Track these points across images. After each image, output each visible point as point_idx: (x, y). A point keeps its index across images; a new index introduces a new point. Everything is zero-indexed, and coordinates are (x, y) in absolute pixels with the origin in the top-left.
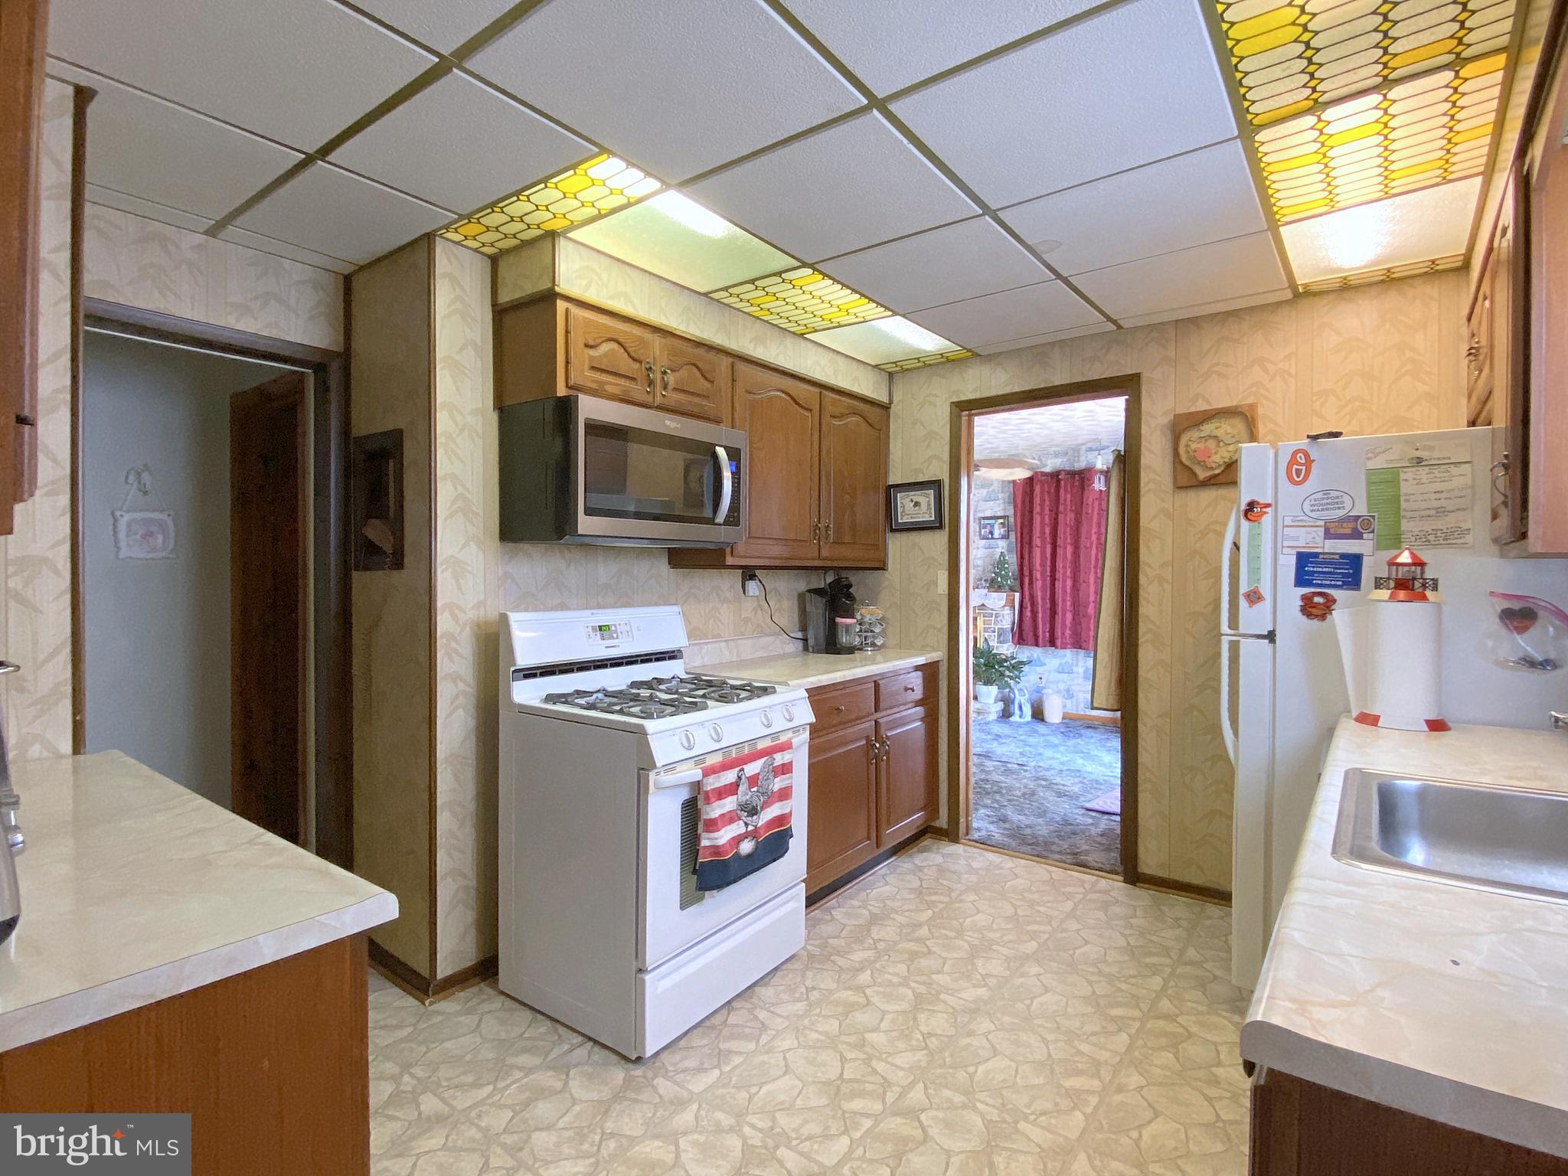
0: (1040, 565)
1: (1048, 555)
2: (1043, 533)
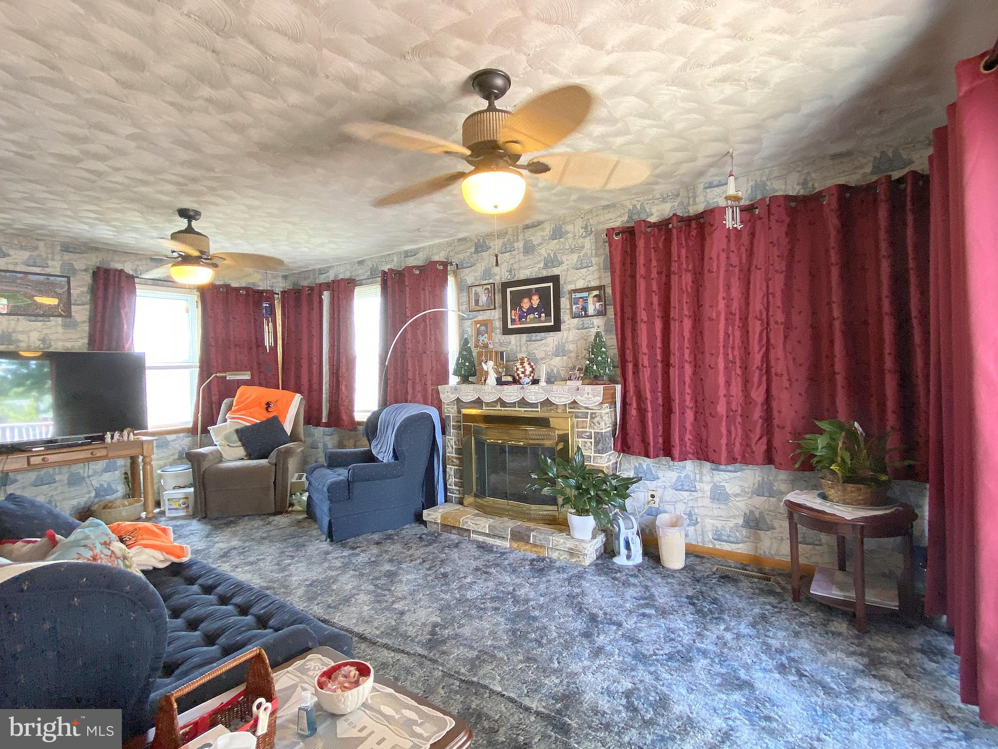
0: (647, 346)
1: (658, 333)
2: (649, 303)
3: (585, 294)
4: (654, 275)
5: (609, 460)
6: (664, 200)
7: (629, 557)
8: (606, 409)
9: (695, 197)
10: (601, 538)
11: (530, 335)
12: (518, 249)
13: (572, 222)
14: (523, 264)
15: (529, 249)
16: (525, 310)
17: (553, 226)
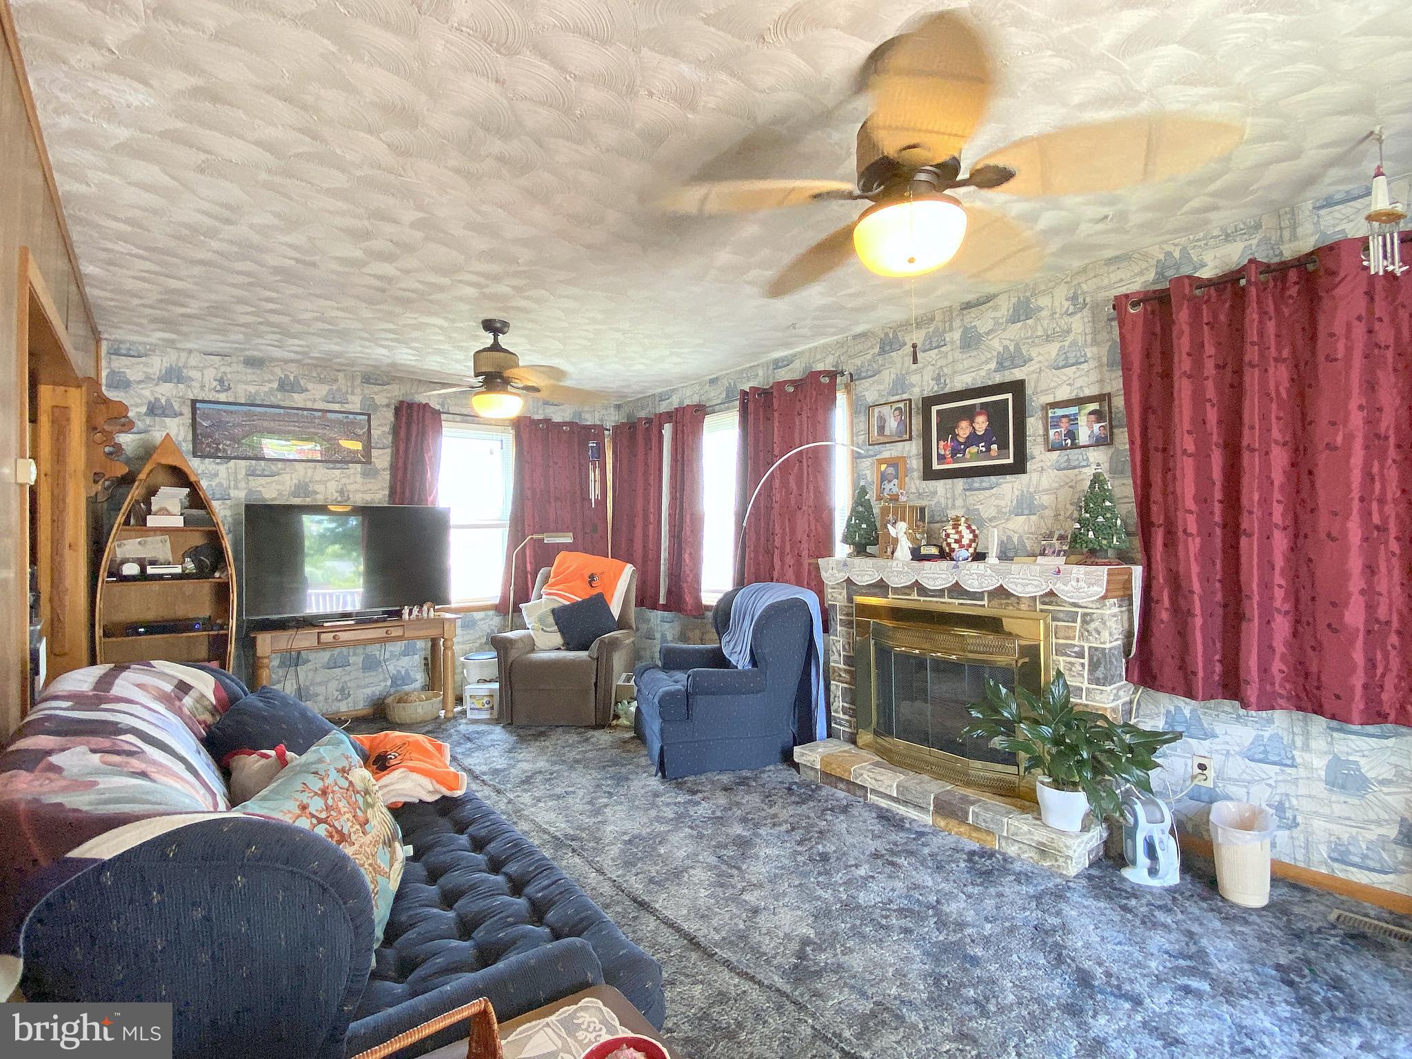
0: (1196, 498)
1: (1218, 474)
2: (1200, 421)
3: (1073, 410)
4: (1210, 368)
5: (1117, 697)
6: (1228, 237)
7: (1153, 872)
8: (1112, 609)
9: (1294, 227)
10: (1098, 834)
11: (970, 480)
12: (952, 342)
13: (1048, 291)
14: (959, 367)
15: (971, 341)
16: (961, 440)
17: (1014, 300)
